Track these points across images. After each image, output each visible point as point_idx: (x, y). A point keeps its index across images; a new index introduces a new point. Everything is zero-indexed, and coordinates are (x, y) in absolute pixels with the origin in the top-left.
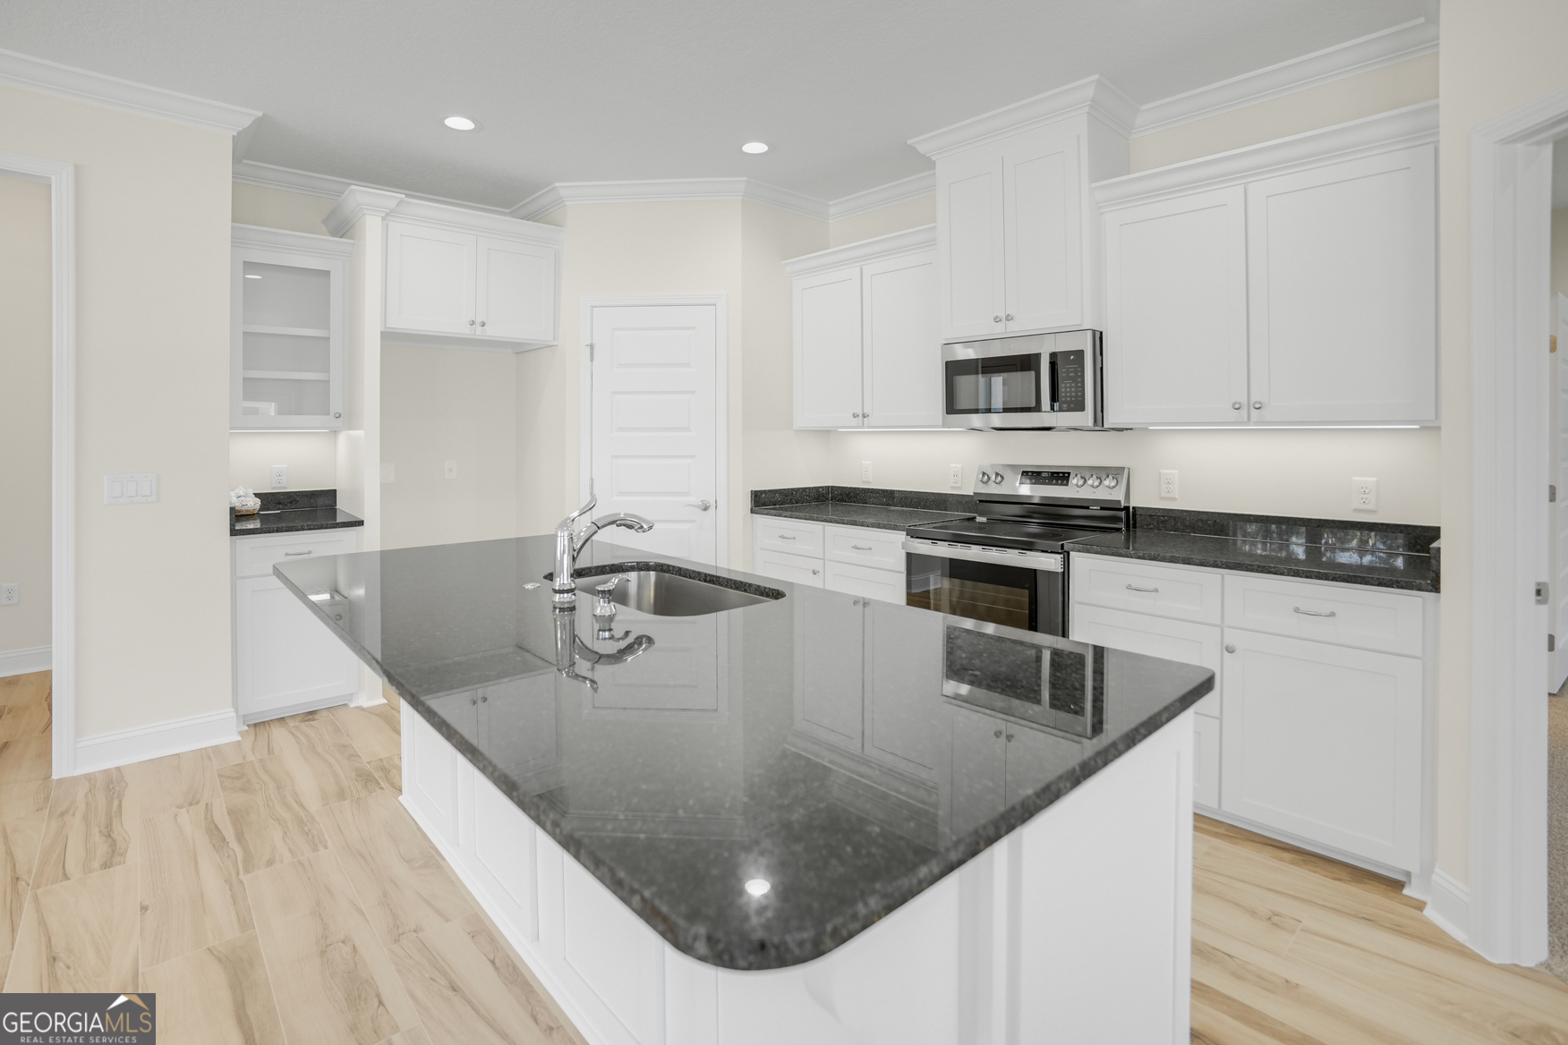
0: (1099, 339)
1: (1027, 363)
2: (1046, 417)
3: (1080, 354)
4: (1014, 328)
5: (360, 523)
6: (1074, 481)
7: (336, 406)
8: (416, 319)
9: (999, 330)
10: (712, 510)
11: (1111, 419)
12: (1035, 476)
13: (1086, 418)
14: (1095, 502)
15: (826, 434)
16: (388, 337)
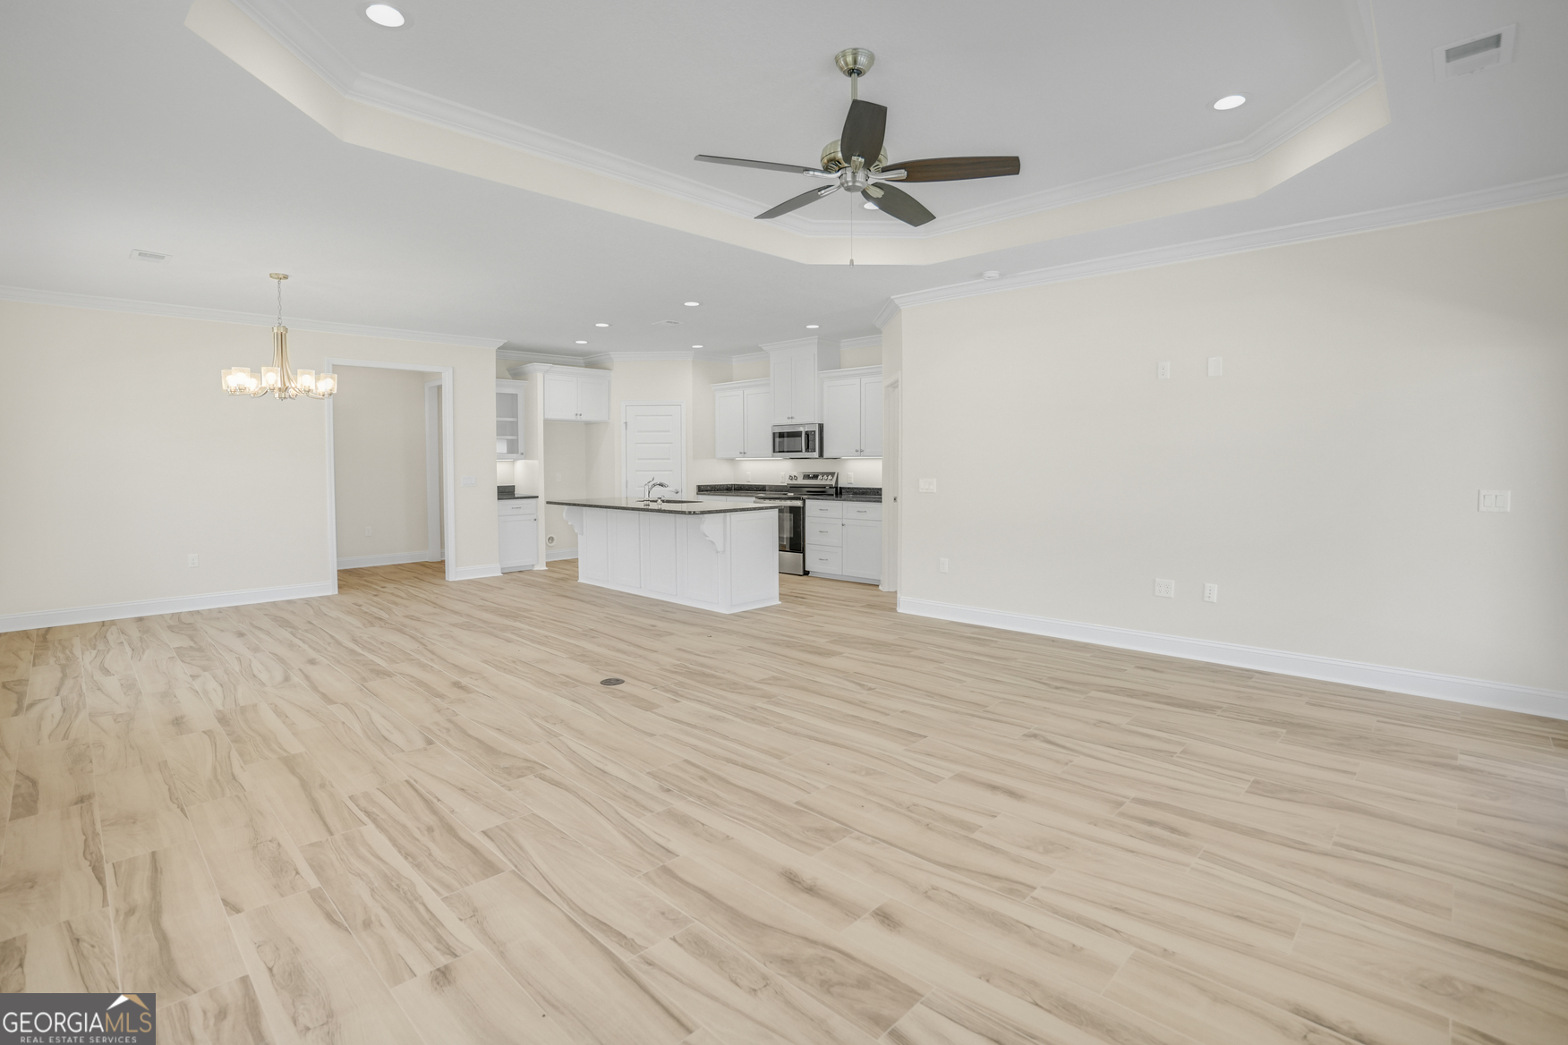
0: (821, 427)
1: (798, 434)
2: (804, 454)
3: (814, 432)
4: (794, 422)
5: (537, 497)
6: (820, 477)
7: (521, 450)
8: (556, 414)
9: (789, 422)
10: (680, 493)
11: (825, 455)
12: (807, 477)
13: (816, 454)
14: (827, 485)
15: (732, 460)
16: (548, 423)
